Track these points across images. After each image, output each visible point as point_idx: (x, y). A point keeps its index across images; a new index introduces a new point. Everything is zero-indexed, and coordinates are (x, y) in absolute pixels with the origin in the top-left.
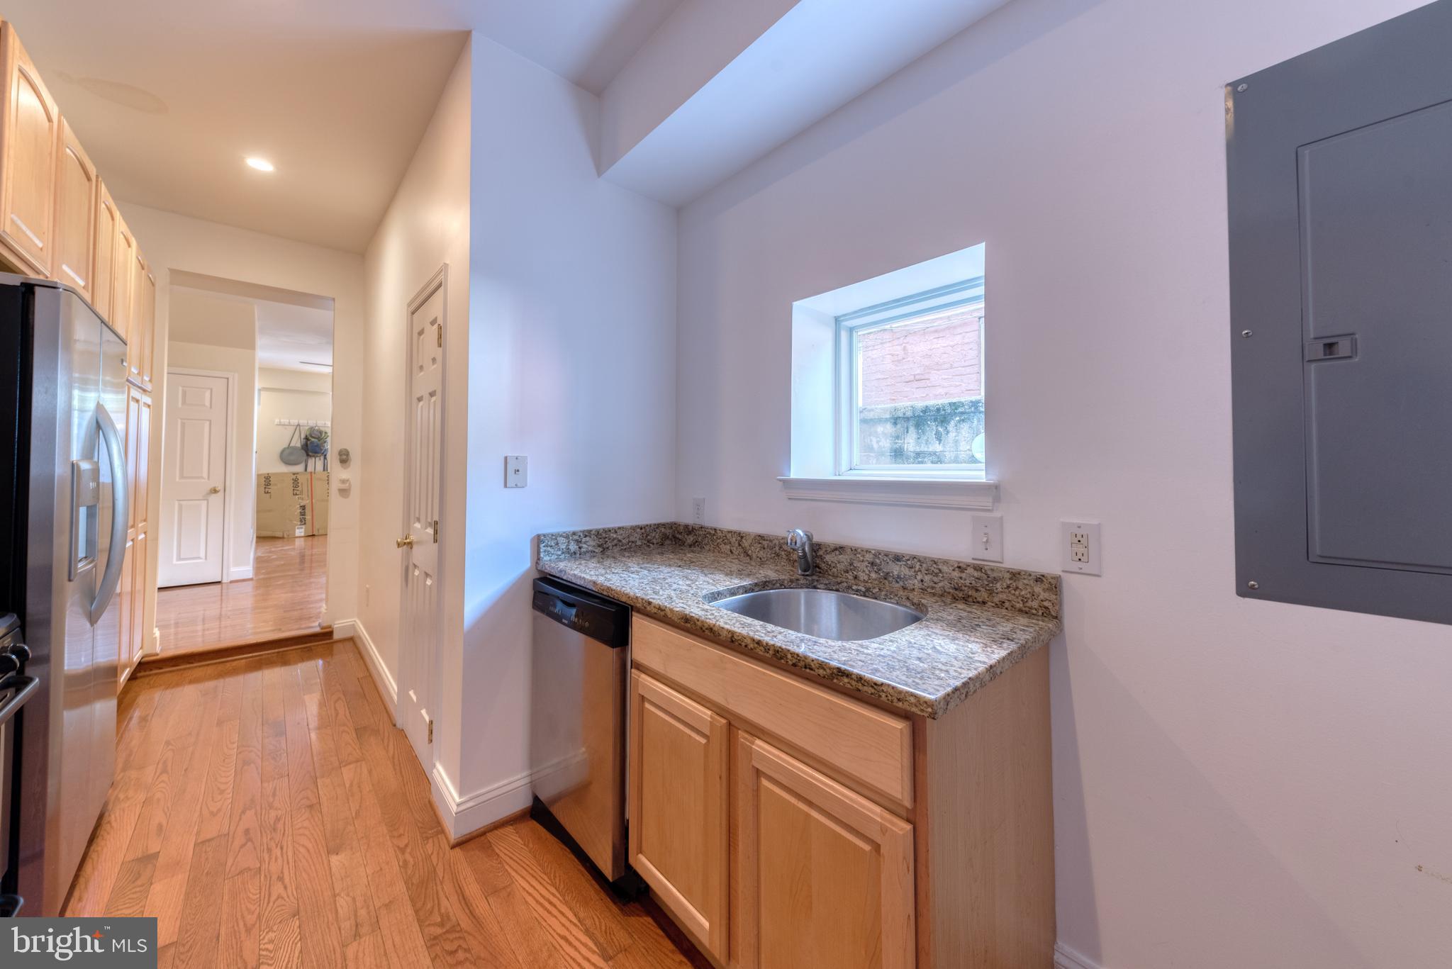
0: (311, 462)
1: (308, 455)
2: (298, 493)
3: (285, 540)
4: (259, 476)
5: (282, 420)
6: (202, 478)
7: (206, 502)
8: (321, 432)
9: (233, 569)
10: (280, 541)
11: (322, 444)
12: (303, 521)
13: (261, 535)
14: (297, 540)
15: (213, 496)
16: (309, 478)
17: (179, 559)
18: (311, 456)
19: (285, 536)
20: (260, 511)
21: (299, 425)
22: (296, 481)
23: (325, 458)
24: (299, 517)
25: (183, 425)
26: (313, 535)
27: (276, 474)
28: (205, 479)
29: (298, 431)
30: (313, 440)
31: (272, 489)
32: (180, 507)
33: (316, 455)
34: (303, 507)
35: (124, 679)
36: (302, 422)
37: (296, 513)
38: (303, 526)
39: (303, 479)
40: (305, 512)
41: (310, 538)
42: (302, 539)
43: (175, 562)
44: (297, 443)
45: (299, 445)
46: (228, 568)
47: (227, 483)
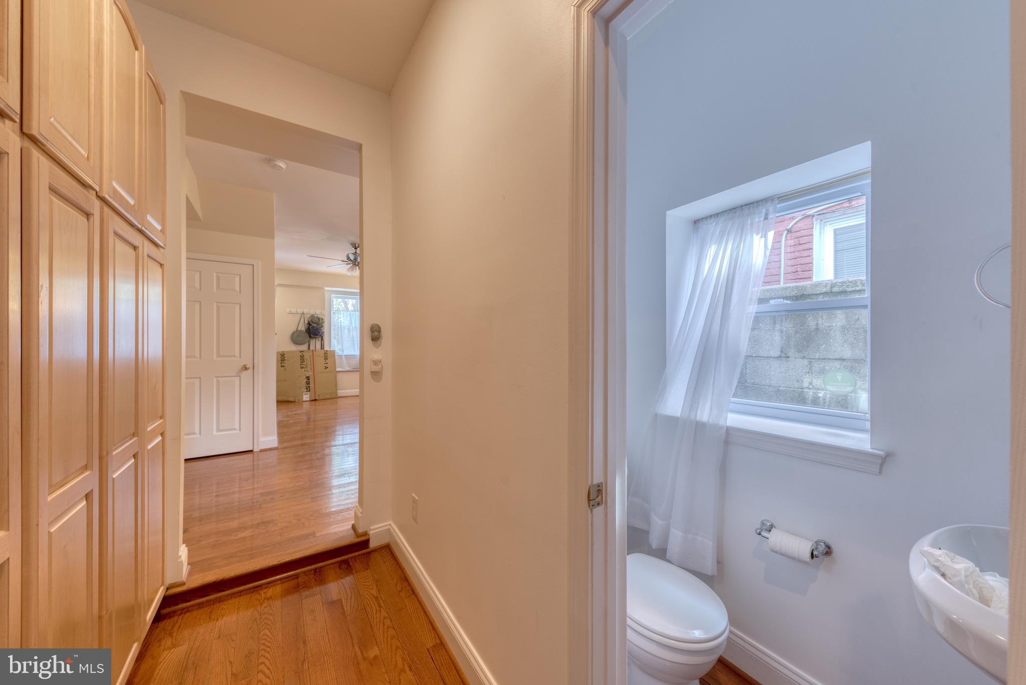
0: (313, 342)
1: (310, 337)
2: (304, 366)
3: (296, 403)
4: (278, 353)
5: (292, 310)
6: (235, 356)
7: (238, 378)
8: (319, 319)
9: (262, 439)
10: (293, 403)
11: (320, 328)
12: (308, 389)
13: (280, 400)
14: (304, 403)
15: (245, 373)
16: (311, 354)
17: (219, 430)
18: (312, 338)
19: (296, 401)
20: (280, 381)
21: (303, 313)
22: (302, 357)
23: (322, 339)
24: (305, 385)
25: (218, 307)
26: (316, 400)
27: (288, 352)
28: (237, 357)
29: (302, 318)
30: (314, 325)
31: (286, 363)
32: (218, 382)
33: (316, 337)
34: (308, 378)
35: (151, 616)
36: (306, 311)
37: (303, 382)
38: (309, 393)
39: (307, 356)
40: (309, 382)
41: (314, 402)
42: (308, 403)
43: (215, 433)
44: (302, 327)
45: (304, 329)
46: (258, 438)
47: (255, 361)
